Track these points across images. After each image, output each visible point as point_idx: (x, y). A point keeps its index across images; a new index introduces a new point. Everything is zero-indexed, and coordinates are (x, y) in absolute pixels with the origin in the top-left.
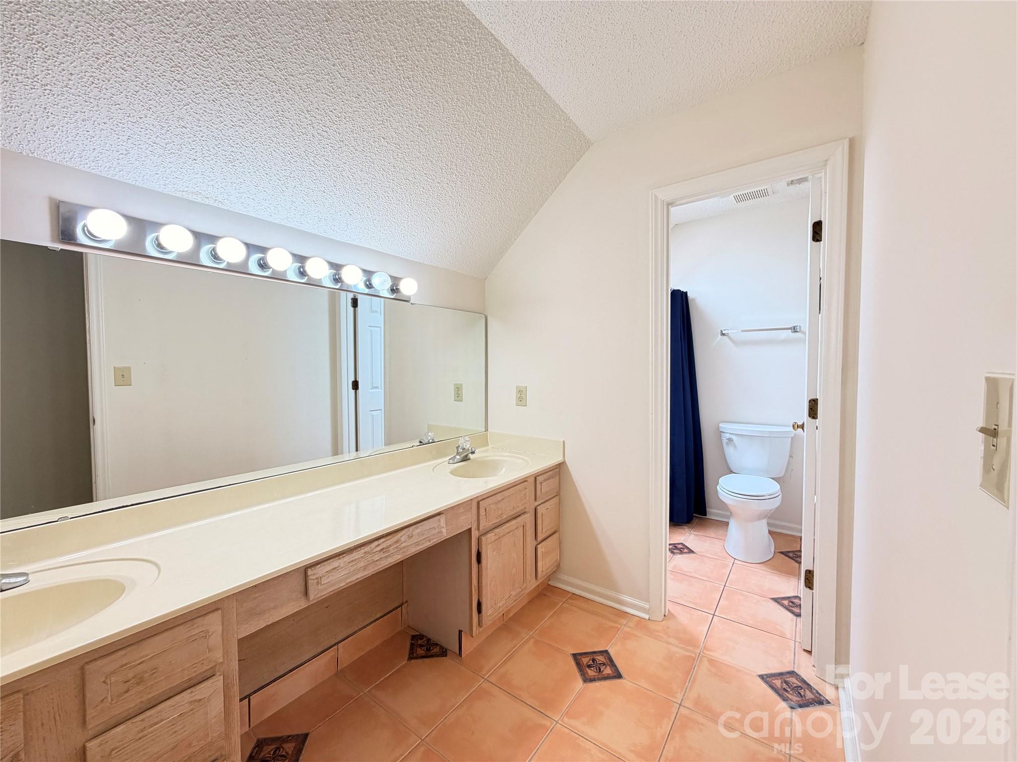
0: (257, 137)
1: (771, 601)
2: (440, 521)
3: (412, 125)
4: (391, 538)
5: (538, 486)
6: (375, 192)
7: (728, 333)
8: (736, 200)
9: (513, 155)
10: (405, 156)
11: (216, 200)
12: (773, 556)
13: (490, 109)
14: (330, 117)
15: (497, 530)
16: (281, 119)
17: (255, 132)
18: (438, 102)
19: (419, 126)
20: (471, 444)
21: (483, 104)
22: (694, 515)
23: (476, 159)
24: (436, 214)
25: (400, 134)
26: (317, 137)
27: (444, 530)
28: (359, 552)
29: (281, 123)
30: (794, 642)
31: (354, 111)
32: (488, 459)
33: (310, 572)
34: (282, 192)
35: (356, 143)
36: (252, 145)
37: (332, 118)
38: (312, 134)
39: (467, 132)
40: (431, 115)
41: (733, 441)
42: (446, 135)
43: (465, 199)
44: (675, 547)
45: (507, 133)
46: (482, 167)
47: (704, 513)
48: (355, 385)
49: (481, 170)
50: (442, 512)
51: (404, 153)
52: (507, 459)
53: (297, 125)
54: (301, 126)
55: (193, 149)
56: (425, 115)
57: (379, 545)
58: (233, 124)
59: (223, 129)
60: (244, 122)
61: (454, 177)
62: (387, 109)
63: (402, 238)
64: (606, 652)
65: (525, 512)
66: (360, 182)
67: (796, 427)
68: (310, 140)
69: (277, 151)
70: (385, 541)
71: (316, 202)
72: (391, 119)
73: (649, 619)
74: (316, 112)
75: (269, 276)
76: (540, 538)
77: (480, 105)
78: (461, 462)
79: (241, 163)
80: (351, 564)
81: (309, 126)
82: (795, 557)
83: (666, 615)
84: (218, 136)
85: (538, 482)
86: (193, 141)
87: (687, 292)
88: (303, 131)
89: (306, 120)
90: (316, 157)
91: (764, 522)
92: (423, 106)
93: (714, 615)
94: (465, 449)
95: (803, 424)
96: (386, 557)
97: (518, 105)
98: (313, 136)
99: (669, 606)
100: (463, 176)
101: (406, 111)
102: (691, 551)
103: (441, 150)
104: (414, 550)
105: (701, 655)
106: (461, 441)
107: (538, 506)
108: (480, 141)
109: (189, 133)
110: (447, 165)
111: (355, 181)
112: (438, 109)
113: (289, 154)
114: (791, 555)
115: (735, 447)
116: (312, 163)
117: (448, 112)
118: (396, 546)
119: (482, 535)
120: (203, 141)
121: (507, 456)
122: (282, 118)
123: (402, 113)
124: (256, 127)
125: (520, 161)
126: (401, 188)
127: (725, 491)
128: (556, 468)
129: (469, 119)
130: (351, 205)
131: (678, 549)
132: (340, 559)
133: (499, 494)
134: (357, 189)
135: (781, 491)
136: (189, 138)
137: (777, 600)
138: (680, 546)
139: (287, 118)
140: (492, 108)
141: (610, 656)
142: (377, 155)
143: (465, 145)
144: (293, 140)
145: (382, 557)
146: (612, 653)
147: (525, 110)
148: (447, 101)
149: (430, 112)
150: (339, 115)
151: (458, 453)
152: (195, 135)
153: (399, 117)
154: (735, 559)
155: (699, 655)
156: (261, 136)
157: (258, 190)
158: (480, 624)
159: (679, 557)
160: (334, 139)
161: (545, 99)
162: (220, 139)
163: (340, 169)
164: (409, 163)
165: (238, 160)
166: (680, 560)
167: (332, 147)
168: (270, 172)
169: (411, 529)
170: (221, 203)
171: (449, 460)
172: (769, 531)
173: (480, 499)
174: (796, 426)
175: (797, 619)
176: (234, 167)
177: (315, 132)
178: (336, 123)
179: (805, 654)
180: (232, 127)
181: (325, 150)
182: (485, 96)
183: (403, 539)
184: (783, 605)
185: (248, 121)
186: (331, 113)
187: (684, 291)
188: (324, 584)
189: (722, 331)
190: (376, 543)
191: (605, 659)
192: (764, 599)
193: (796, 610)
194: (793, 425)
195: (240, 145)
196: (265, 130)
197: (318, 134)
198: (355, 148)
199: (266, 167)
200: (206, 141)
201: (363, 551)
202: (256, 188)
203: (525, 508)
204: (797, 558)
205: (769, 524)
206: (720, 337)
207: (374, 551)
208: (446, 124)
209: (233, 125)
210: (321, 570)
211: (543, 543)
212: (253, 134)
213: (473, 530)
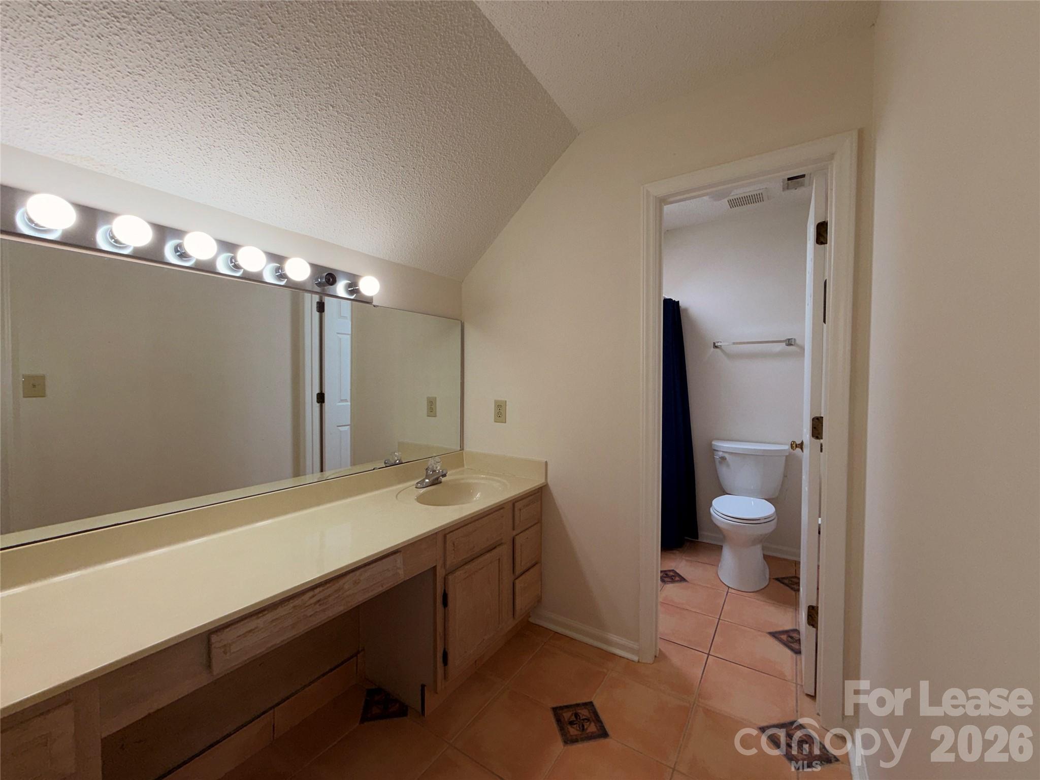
0: (164, 91)
1: (768, 635)
2: (396, 561)
3: (368, 92)
4: (331, 586)
5: (517, 513)
6: (325, 173)
7: (720, 346)
8: (730, 205)
9: (490, 140)
10: (360, 130)
11: (115, 169)
12: (768, 585)
13: (461, 82)
14: (261, 73)
15: (466, 567)
16: (195, 70)
17: (161, 85)
18: (398, 67)
19: (376, 95)
20: (441, 466)
21: (453, 74)
22: (686, 538)
23: (447, 141)
24: (402, 204)
25: (352, 103)
26: (246, 98)
27: (401, 572)
28: (286, 607)
29: (196, 76)
30: (794, 685)
31: (292, 69)
32: (463, 481)
33: (214, 638)
34: (205, 164)
35: (297, 110)
36: (159, 101)
37: (264, 74)
38: (239, 93)
39: (435, 107)
40: (390, 82)
41: (726, 459)
42: (409, 109)
43: (435, 188)
44: (666, 574)
45: (483, 113)
46: (454, 151)
47: (696, 535)
48: (321, 398)
49: (453, 155)
50: (399, 550)
51: (359, 127)
52: (483, 482)
53: (218, 80)
54: (223, 81)
55: (76, 99)
56: (383, 82)
57: (313, 596)
58: (129, 70)
59: (116, 77)
60: (145, 69)
61: (422, 161)
62: (335, 69)
63: (362, 229)
64: (589, 705)
65: (502, 543)
66: (306, 159)
67: (795, 447)
68: (237, 101)
69: (194, 111)
70: (323, 590)
71: (250, 180)
72: (340, 83)
73: (639, 662)
74: (243, 65)
75: (193, 267)
76: (518, 572)
77: (449, 76)
78: (430, 486)
79: (145, 124)
80: (274, 624)
81: (234, 82)
82: (792, 584)
83: (657, 656)
84: (110, 85)
85: (516, 509)
86: (75, 89)
87: (678, 301)
88: (227, 88)
89: (230, 75)
90: (246, 123)
91: (759, 547)
92: (379, 70)
93: (709, 654)
94: (435, 471)
95: (802, 443)
96: (324, 610)
97: (494, 80)
98: (240, 96)
99: (662, 646)
100: (432, 160)
101: (359, 75)
102: (683, 579)
103: (404, 127)
104: (361, 598)
105: (695, 705)
106: (431, 462)
107: (516, 535)
108: (450, 120)
109: (67, 78)
110: (412, 146)
111: (299, 158)
112: (398, 76)
113: (210, 117)
114: (786, 581)
115: (728, 466)
116: (242, 130)
117: (411, 80)
118: (337, 595)
119: (449, 573)
120: (90, 90)
121: (483, 478)
122: (197, 69)
123: (353, 76)
124: (163, 78)
125: (498, 148)
126: (357, 170)
127: (719, 514)
128: (538, 492)
129: (436, 91)
130: (295, 186)
131: (669, 577)
132: (258, 618)
133: (470, 525)
134: (303, 168)
135: (777, 515)
136: (69, 84)
137: (774, 635)
138: (671, 574)
139: (203, 70)
140: (464, 80)
141: (595, 709)
142: (325, 127)
143: (433, 123)
144: (214, 99)
145: (318, 610)
146: (597, 704)
147: (502, 86)
148: (409, 67)
149: (389, 79)
150: (273, 71)
151: (427, 477)
152: (76, 81)
153: (350, 81)
154: (729, 587)
155: (693, 705)
156: (170, 90)
157: (172, 161)
158: (445, 677)
159: (670, 587)
160: (269, 102)
161: (526, 75)
162: (114, 89)
163: (279, 141)
164: (365, 140)
165: (141, 119)
166: (672, 590)
167: (266, 112)
168: (186, 137)
169: (358, 573)
170: (124, 173)
171: (417, 483)
172: (764, 555)
173: (447, 532)
174: (794, 445)
175: (796, 657)
176: (136, 128)
177: (242, 91)
178: (269, 82)
179: (808, 699)
180: (128, 74)
181: (258, 114)
182: (455, 65)
183: (346, 587)
184: (781, 641)
185: (150, 68)
186: (262, 68)
187: (676, 301)
188: (234, 653)
189: (714, 344)
190: (311, 594)
191: (590, 713)
192: (760, 633)
193: (795, 646)
194: (791, 444)
195: (142, 100)
196: (176, 83)
197: (247, 93)
198: (296, 116)
199: (182, 131)
200: (93, 90)
201: (292, 605)
202: (169, 157)
203: (502, 539)
204: (794, 585)
205: (764, 548)
206: (712, 349)
207: (306, 605)
208: (408, 94)
209: (129, 72)
210: (229, 635)
211: (521, 578)
212: (159, 86)
213: (438, 568)
